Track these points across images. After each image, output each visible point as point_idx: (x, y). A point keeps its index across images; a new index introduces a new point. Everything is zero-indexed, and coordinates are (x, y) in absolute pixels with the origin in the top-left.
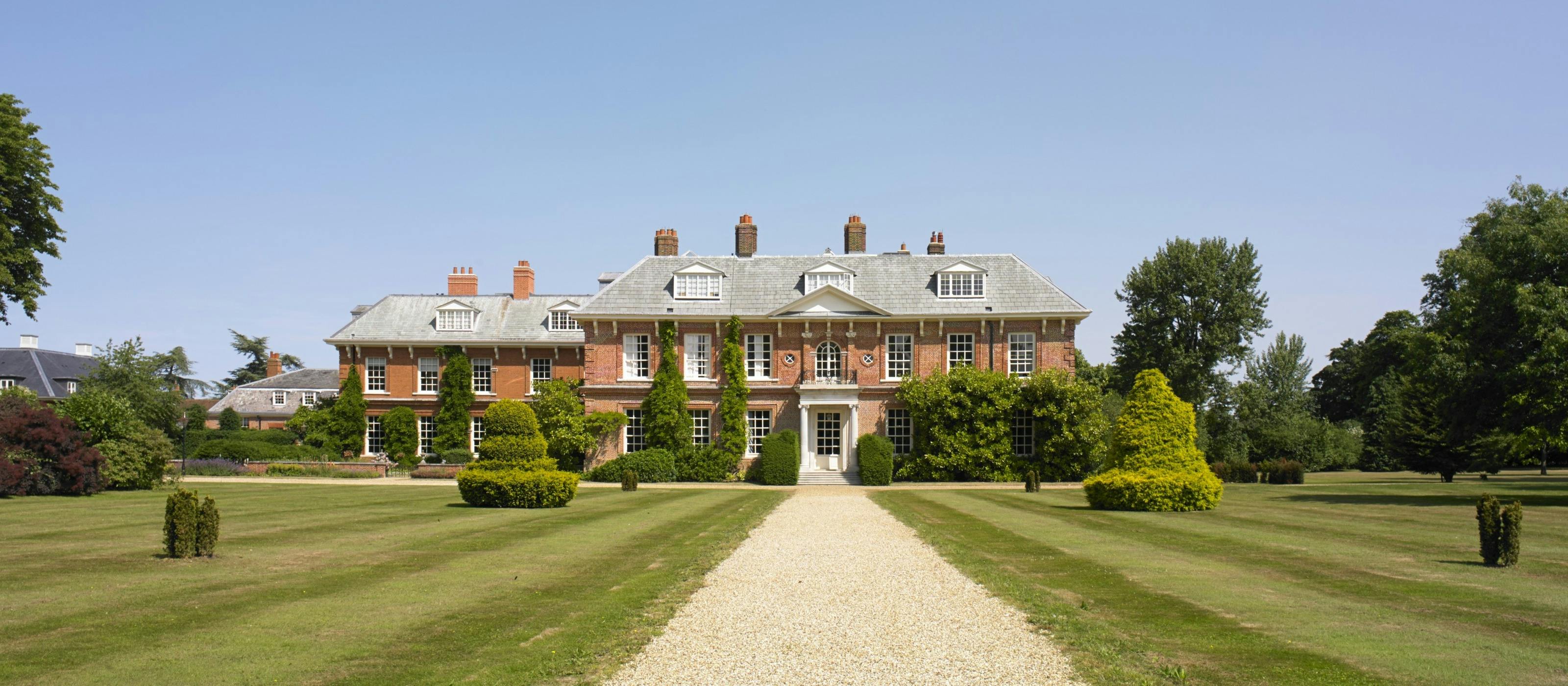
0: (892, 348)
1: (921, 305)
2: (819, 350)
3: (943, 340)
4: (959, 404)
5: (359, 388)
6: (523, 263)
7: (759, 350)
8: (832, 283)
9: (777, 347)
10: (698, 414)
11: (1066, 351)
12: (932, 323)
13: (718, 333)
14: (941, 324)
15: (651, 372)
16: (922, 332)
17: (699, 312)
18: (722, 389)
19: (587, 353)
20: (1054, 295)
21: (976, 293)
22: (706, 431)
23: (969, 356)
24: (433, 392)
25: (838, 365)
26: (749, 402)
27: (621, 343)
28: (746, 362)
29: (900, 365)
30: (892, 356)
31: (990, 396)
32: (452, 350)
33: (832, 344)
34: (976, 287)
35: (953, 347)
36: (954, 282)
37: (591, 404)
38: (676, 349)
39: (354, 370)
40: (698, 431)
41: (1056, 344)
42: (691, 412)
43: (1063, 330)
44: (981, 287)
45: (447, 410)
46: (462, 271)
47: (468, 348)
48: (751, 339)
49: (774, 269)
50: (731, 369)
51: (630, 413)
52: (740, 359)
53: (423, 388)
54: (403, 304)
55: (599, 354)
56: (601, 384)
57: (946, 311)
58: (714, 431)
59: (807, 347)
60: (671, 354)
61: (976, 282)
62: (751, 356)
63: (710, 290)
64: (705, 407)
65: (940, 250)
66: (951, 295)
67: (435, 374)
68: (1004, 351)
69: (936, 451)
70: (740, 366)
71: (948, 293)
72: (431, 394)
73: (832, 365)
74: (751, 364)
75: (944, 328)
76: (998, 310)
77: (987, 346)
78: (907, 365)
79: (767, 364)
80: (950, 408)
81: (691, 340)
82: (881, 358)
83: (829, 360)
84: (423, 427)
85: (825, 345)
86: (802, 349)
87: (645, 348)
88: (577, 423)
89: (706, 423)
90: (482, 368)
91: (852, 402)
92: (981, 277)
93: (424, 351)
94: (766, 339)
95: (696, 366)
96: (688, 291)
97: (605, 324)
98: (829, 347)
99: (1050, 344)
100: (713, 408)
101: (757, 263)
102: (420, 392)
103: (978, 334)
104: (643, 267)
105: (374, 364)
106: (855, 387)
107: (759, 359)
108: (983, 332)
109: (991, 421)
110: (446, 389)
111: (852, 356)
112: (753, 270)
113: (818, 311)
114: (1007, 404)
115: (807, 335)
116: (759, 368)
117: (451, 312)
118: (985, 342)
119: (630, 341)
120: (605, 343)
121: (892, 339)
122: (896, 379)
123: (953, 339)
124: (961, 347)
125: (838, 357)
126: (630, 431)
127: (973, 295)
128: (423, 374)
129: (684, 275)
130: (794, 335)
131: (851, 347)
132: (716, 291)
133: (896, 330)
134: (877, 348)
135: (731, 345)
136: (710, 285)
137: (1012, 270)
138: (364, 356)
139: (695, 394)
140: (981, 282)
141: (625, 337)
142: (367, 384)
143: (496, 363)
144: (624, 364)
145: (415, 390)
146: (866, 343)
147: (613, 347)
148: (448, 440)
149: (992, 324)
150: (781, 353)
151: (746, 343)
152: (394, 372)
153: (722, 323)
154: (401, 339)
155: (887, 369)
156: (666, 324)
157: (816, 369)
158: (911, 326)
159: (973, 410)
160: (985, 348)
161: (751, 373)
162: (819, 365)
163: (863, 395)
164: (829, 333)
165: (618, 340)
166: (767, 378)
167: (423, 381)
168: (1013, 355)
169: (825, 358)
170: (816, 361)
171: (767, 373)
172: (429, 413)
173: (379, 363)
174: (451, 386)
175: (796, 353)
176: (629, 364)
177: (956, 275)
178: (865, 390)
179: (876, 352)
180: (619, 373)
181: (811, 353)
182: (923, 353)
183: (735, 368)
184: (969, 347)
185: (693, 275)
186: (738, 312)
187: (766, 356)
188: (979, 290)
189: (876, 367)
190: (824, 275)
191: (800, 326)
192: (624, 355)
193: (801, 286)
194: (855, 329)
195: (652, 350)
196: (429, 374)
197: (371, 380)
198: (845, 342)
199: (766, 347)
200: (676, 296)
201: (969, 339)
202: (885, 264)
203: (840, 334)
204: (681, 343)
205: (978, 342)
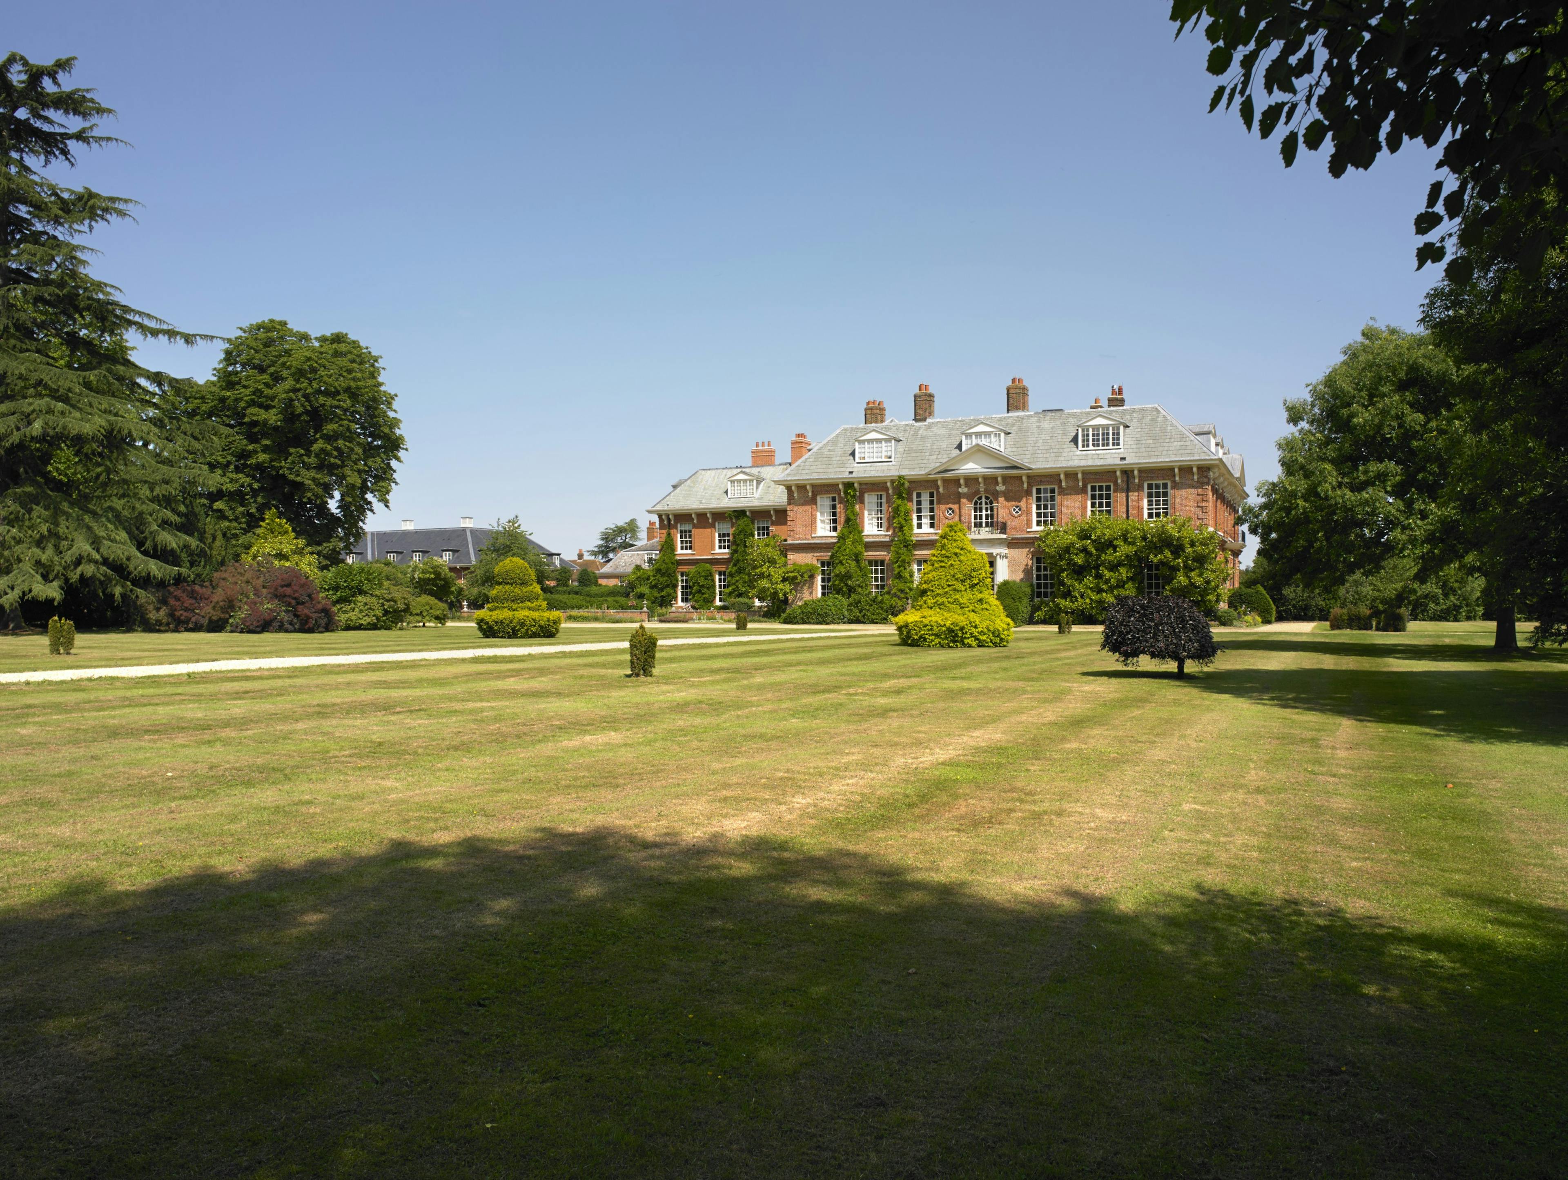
0: (1038, 499)
1: (1062, 458)
2: (976, 503)
3: (1084, 491)
4: (1084, 550)
5: (673, 549)
6: (798, 436)
7: (925, 505)
8: (984, 442)
9: (939, 503)
10: (876, 563)
11: (1199, 498)
12: (1071, 475)
13: (890, 492)
14: (1080, 476)
15: (839, 528)
16: (1063, 484)
17: (873, 474)
18: (892, 541)
19: (789, 513)
20: (1188, 443)
21: (1114, 444)
22: (882, 579)
23: (1108, 505)
24: (727, 551)
25: (992, 517)
26: (916, 553)
27: (816, 504)
28: (915, 516)
29: (1046, 515)
30: (1038, 507)
31: (1115, 542)
32: (739, 514)
33: (987, 498)
34: (1113, 439)
35: (1093, 497)
36: (1093, 435)
37: (792, 557)
38: (857, 507)
39: (669, 534)
40: (876, 579)
41: (1190, 491)
42: (870, 563)
43: (1196, 477)
44: (1118, 439)
45: (735, 565)
46: (763, 445)
47: (752, 512)
48: (919, 495)
49: (943, 431)
50: (900, 523)
51: (823, 564)
52: (908, 513)
53: (720, 547)
54: (708, 477)
55: (798, 513)
56: (800, 539)
57: (1083, 463)
58: (888, 578)
59: (964, 501)
60: (853, 512)
61: (1113, 434)
62: (919, 510)
63: (884, 454)
64: (881, 558)
65: (1121, 402)
66: (1091, 447)
67: (728, 535)
68: (1140, 499)
69: (1067, 595)
70: (908, 520)
71: (1088, 446)
72: (723, 553)
73: (987, 516)
74: (919, 518)
75: (1083, 480)
76: (1131, 460)
77: (1124, 495)
78: (1052, 515)
79: (932, 518)
80: (1077, 555)
81: (870, 499)
82: (1029, 509)
83: (984, 513)
84: (720, 580)
85: (980, 498)
86: (959, 503)
87: (834, 507)
88: (777, 574)
89: (882, 571)
90: (763, 528)
91: (1004, 550)
92: (1118, 429)
93: (719, 516)
94: (931, 495)
95: (875, 522)
96: (867, 455)
97: (801, 488)
98: (984, 500)
99: (1184, 492)
100: (887, 558)
101: (929, 427)
102: (717, 550)
103: (1116, 483)
104: (837, 436)
105: (684, 529)
106: (1004, 536)
107: (926, 513)
108: (1119, 481)
109: (1114, 567)
110: (734, 547)
111: (1003, 509)
112: (925, 433)
113: (971, 467)
114: (1130, 550)
115: (963, 490)
116: (926, 521)
117: (739, 481)
118: (1121, 492)
119: (824, 502)
120: (803, 505)
121: (1038, 491)
122: (1041, 528)
123: (1093, 489)
124: (1101, 497)
125: (992, 509)
126: (823, 580)
127: (1111, 447)
128: (720, 536)
129: (863, 442)
130: (952, 490)
131: (1001, 499)
132: (889, 454)
133: (1041, 482)
134: (1024, 500)
135: (899, 502)
136: (884, 449)
137: (1154, 420)
138: (676, 522)
139: (870, 546)
140: (1118, 434)
141: (818, 498)
142: (679, 545)
143: (773, 524)
144: (819, 522)
145: (714, 549)
146: (1013, 496)
147: (809, 508)
148: (734, 590)
149: (1127, 473)
150: (943, 507)
151: (915, 499)
152: (699, 534)
153: (892, 482)
154: (702, 506)
155: (1034, 519)
156: (849, 485)
157: (973, 520)
158: (1052, 477)
159: (1099, 557)
160: (1121, 496)
161: (920, 526)
162: (976, 516)
163: (1012, 544)
164: (982, 487)
165: (813, 501)
166: (932, 530)
167: (720, 541)
168: (1150, 503)
169: (981, 511)
170: (973, 513)
171: (932, 525)
172: (722, 568)
173: (687, 527)
174: (738, 545)
175: (955, 507)
176: (823, 522)
177: (1095, 428)
178: (1013, 539)
179: (1023, 504)
180: (814, 530)
181: (968, 509)
182: (1065, 503)
183: (903, 522)
184: (1108, 497)
185: (870, 441)
186: (904, 472)
187: (932, 510)
188: (1116, 443)
189: (1024, 518)
190: (978, 435)
191: (956, 482)
192: (818, 514)
193: (959, 447)
194: (1004, 483)
195: (839, 508)
196: (724, 535)
197: (682, 542)
198: (996, 495)
199: (932, 502)
200: (857, 460)
201: (1108, 488)
202: (1039, 421)
203: (991, 487)
204: (862, 502)
205: (1115, 491)
